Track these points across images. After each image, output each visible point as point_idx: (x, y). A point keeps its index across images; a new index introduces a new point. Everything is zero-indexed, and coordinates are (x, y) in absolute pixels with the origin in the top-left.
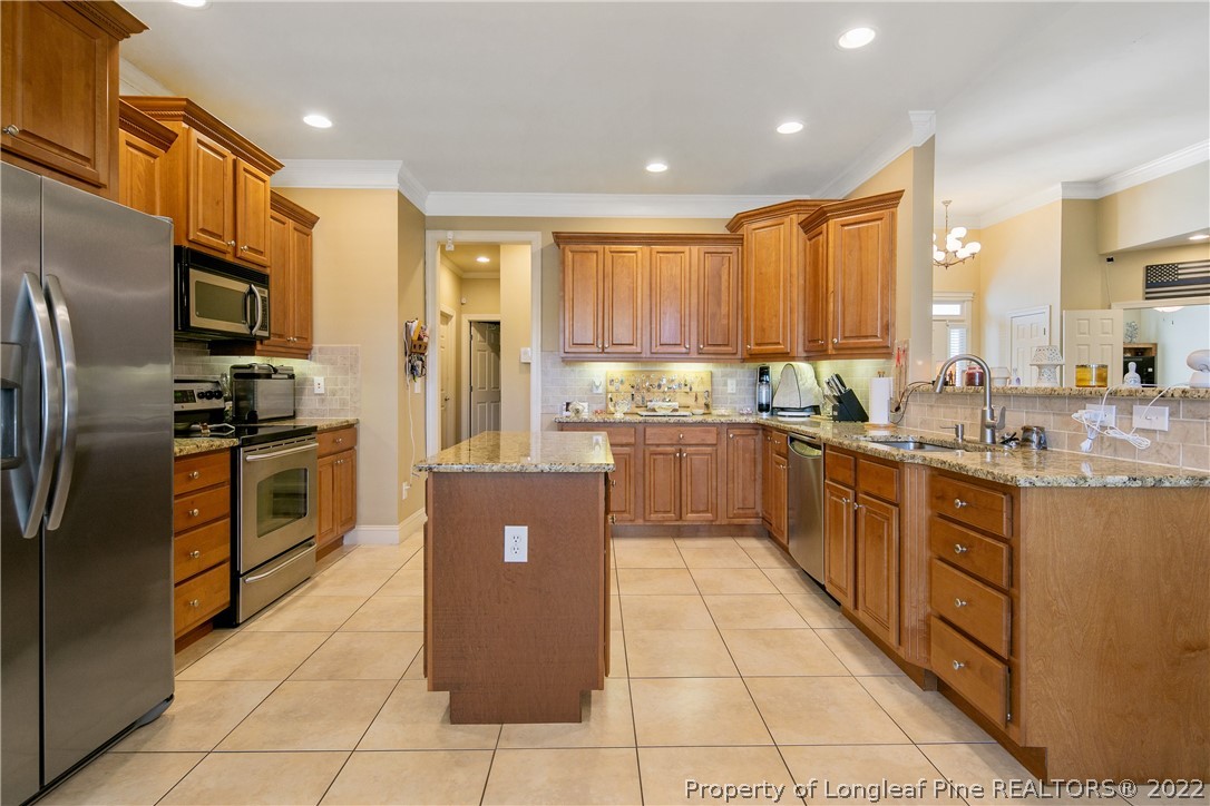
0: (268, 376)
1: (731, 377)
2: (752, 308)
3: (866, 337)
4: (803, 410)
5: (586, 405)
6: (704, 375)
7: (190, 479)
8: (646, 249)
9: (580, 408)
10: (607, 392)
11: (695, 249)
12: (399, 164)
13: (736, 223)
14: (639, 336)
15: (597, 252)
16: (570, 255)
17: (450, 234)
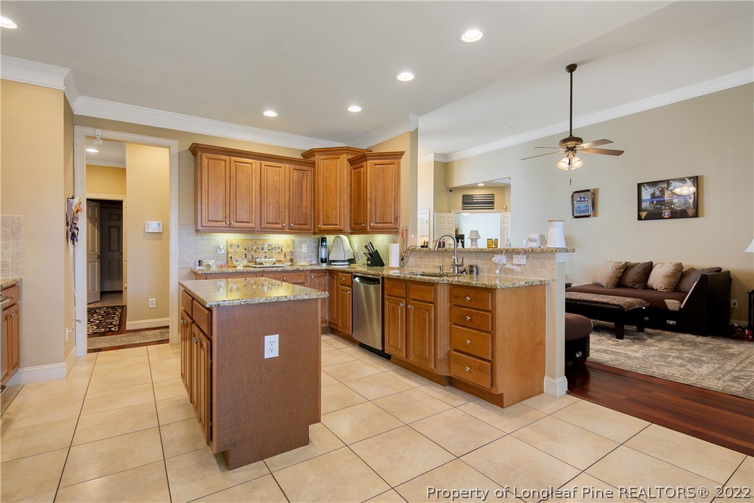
1: (304, 243)
2: (321, 204)
3: (387, 223)
4: (344, 261)
5: (213, 261)
6: (289, 242)
8: (258, 162)
9: (211, 263)
10: (228, 253)
11: (287, 166)
12: (66, 71)
13: (309, 155)
14: (254, 217)
15: (225, 160)
16: (205, 161)
17: (98, 132)
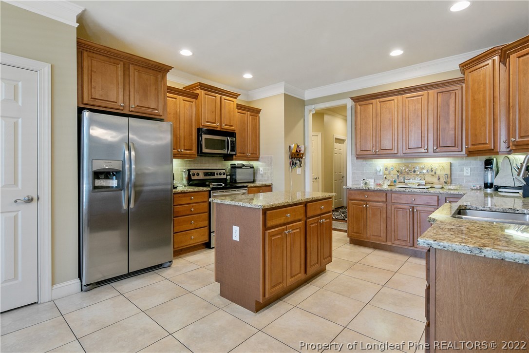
0: (241, 168)
1: (466, 166)
2: (469, 122)
4: (516, 188)
6: (445, 165)
7: (191, 199)
8: (400, 97)
10: (384, 174)
11: (431, 92)
12: (283, 84)
14: (396, 145)
15: (372, 103)
16: (360, 107)
17: (313, 106)
